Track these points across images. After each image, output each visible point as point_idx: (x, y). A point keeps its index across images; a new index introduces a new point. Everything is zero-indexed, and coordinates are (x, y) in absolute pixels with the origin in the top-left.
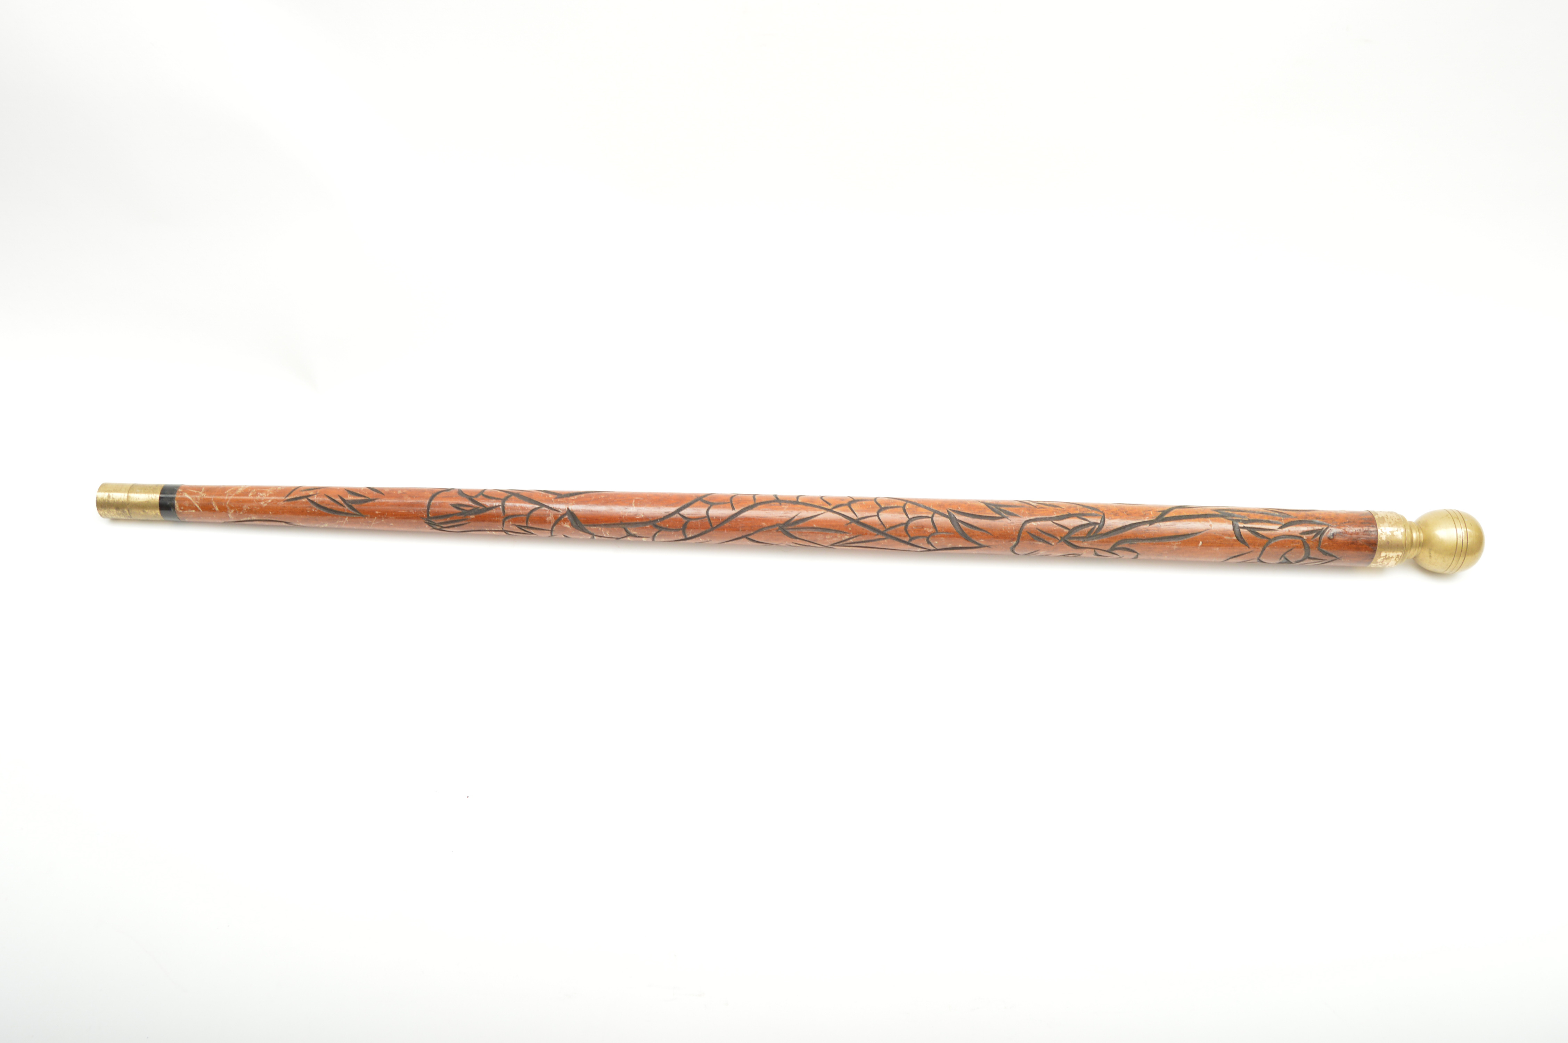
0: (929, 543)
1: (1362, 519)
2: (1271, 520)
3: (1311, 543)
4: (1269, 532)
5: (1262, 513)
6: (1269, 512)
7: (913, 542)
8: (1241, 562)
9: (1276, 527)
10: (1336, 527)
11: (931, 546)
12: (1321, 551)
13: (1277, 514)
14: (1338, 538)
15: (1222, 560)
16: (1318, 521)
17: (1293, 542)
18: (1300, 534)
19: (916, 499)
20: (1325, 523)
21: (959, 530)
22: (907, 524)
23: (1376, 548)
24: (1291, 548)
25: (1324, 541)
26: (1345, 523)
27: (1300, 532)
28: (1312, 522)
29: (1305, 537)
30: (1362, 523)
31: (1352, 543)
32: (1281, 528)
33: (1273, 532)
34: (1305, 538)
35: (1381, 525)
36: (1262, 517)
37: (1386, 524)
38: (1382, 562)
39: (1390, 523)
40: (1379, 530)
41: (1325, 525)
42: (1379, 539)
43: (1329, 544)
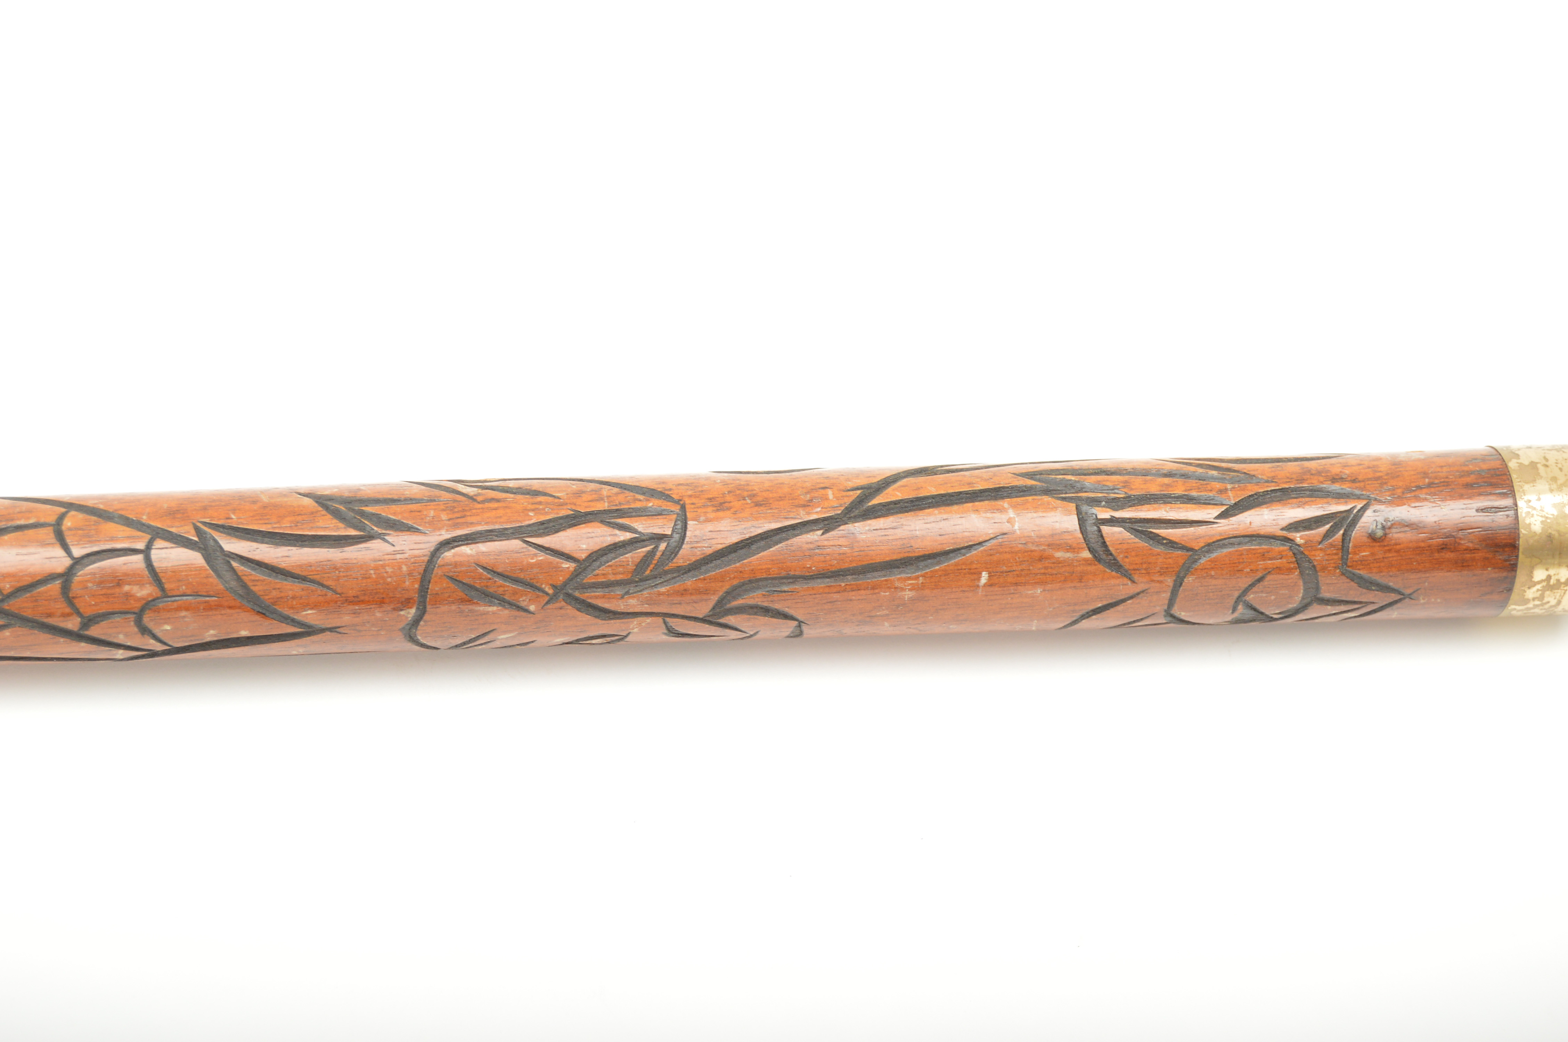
0: (145, 631)
1: (1469, 473)
2: (1194, 494)
3: (1318, 557)
4: (1191, 530)
5: (1169, 475)
6: (1192, 469)
7: (94, 631)
8: (1115, 627)
9: (1209, 513)
10: (1391, 503)
11: (152, 641)
12: (1353, 577)
13: (1214, 473)
14: (1396, 535)
15: (1062, 625)
16: (1336, 487)
17: (1263, 556)
18: (1282, 529)
19: (101, 498)
20: (1357, 492)
21: (233, 584)
22: (67, 576)
23: (1517, 556)
24: (1259, 575)
25: (1359, 547)
26: (1419, 488)
27: (1284, 523)
28: (1320, 490)
29: (1299, 537)
30: (1468, 486)
31: (1443, 548)
32: (1223, 515)
33: (1201, 530)
34: (1299, 541)
35: (1526, 487)
36: (1168, 485)
37: (1542, 485)
38: (1541, 598)
39: (1554, 479)
40: (1521, 503)
41: (1359, 497)
42: (1523, 531)
43: (1373, 554)
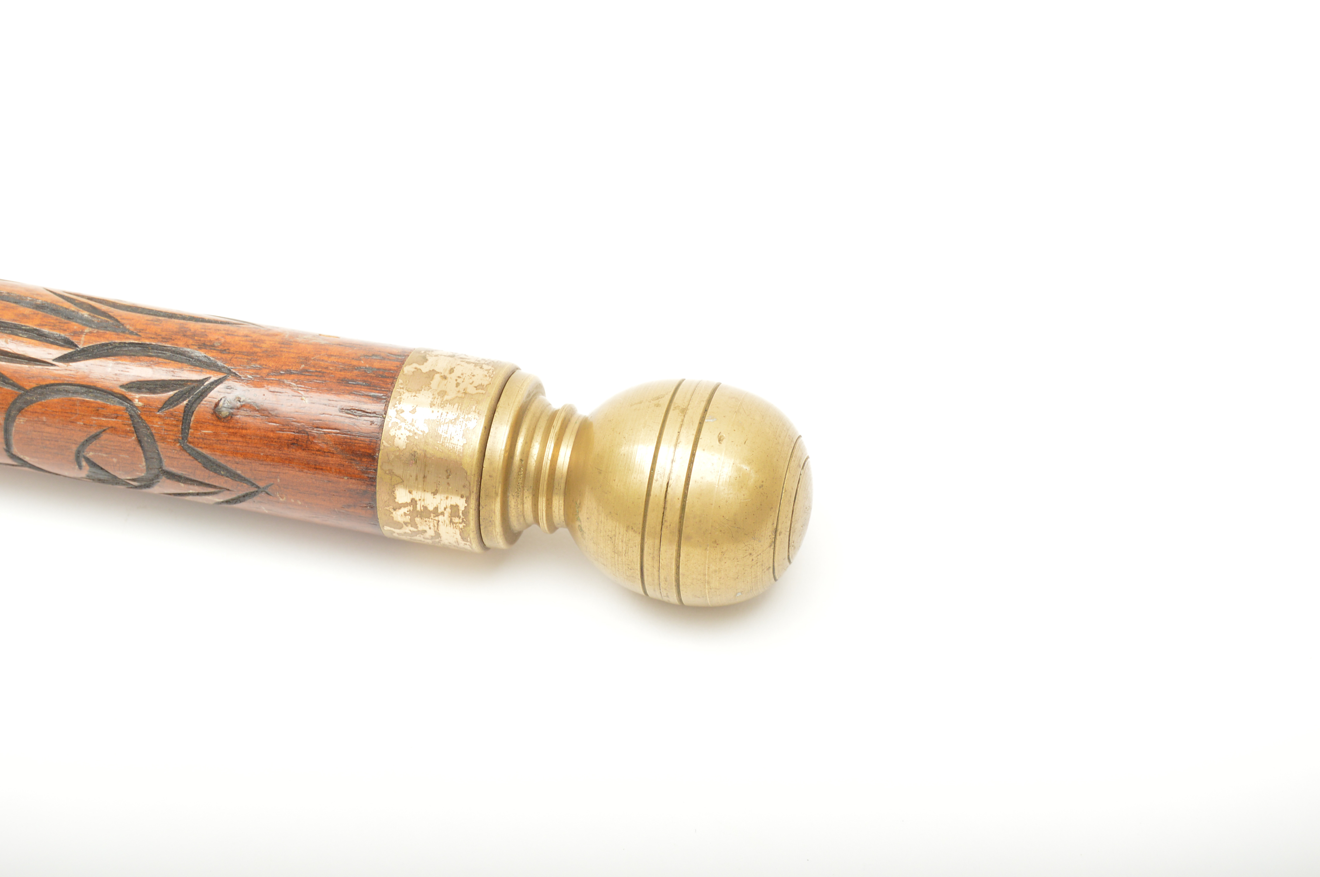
1: (354, 368)
2: (46, 330)
3: (156, 424)
4: (25, 367)
5: (41, 307)
6: (66, 305)
9: (49, 353)
10: (248, 382)
12: (197, 456)
13: (86, 314)
14: (241, 416)
16: (200, 354)
17: (97, 411)
18: (122, 386)
20: (220, 363)
23: (376, 470)
24: (93, 431)
25: (201, 423)
26: (289, 373)
27: (125, 380)
28: (183, 354)
29: (137, 398)
30: (344, 382)
31: (294, 443)
32: (63, 359)
33: (37, 368)
34: (136, 402)
35: (406, 395)
36: (25, 316)
37: (425, 397)
39: (443, 393)
40: (391, 412)
41: (219, 369)
42: (384, 443)
43: (216, 434)
